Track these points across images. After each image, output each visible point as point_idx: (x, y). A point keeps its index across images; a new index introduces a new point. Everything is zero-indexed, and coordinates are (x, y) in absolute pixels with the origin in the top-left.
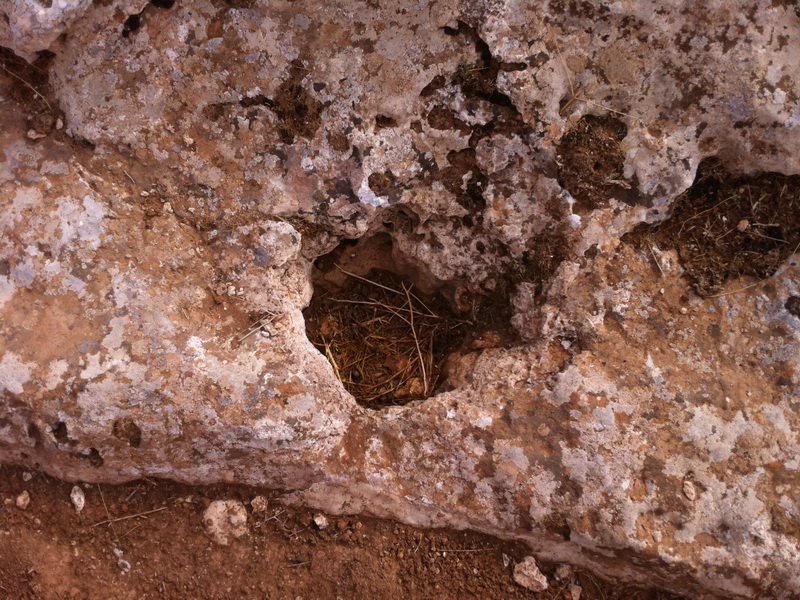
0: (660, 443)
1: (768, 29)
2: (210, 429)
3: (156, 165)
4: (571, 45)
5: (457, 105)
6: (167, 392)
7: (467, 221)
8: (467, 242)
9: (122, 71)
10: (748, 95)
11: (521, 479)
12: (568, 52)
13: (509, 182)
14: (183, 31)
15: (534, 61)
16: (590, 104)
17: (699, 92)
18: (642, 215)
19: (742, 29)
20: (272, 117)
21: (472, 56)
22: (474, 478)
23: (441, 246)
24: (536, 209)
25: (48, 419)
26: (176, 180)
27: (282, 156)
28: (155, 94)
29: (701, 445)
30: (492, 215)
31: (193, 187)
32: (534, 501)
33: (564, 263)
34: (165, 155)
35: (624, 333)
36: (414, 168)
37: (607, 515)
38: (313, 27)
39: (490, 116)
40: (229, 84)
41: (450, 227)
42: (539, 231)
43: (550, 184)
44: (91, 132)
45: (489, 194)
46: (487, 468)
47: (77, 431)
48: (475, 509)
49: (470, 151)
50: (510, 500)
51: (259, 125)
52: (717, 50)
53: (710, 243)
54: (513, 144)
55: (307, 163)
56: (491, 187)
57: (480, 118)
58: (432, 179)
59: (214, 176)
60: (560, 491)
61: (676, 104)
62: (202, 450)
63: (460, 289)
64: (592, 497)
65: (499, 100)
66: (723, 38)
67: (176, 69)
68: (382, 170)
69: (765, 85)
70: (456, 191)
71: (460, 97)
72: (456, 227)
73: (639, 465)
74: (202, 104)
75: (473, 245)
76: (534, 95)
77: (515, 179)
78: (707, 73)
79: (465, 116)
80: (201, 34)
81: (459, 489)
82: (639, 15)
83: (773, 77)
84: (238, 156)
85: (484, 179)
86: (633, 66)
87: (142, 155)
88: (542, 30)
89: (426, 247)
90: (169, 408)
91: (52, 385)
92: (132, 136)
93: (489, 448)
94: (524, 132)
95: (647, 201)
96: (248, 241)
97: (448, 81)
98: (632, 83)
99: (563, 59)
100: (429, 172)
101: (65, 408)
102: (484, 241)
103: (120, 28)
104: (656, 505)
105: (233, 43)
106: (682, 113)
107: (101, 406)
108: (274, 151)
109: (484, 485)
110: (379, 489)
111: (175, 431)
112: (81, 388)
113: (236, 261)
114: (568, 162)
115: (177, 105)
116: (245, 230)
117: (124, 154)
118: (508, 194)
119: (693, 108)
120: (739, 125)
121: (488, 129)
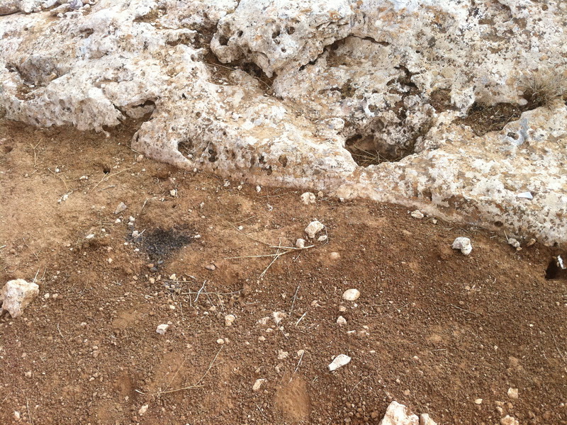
0: (464, 168)
1: (491, 60)
2: (310, 159)
3: (302, 104)
4: (433, 68)
5: (398, 87)
6: (299, 148)
7: (400, 124)
8: (400, 131)
9: (297, 79)
10: (486, 75)
11: (414, 178)
12: (433, 70)
13: (414, 110)
14: (317, 69)
15: (422, 72)
16: (440, 84)
17: (472, 77)
18: (458, 114)
19: (483, 60)
20: (340, 94)
21: (403, 74)
22: (398, 181)
23: (391, 133)
24: (423, 116)
25: (259, 154)
26: (307, 109)
27: (341, 103)
28: (306, 85)
29: (478, 168)
30: (408, 118)
31: (313, 111)
32: (419, 184)
33: (432, 128)
34: (305, 102)
35: (452, 145)
36: (384, 105)
37: (444, 187)
38: (355, 73)
39: (409, 89)
40: (328, 84)
41: (394, 127)
42: (424, 121)
43: (428, 106)
44: (284, 95)
45: (408, 113)
46: (402, 177)
47: (268, 158)
48: (398, 191)
49: (402, 101)
50: (410, 186)
51: (335, 96)
52: (476, 65)
53: (481, 124)
54: (416, 98)
55: (349, 104)
56: (408, 111)
57: (406, 89)
58: (389, 109)
59: (319, 108)
60: (428, 181)
61: (466, 82)
62: (305, 170)
63: (397, 148)
64: (439, 182)
65: (412, 85)
66: (478, 62)
67: (314, 78)
68: (373, 104)
69: (491, 73)
70: (397, 113)
71: (399, 85)
72: (396, 127)
73: (456, 173)
74: (319, 89)
75: (402, 131)
76: (422, 81)
77: (417, 109)
78: (474, 72)
79: (401, 89)
80: (322, 72)
81: (392, 185)
82: (453, 58)
83: (494, 71)
84: (327, 103)
85: (406, 110)
86: (452, 72)
87: (298, 102)
88: (424, 65)
89: (386, 135)
90: (298, 153)
91: (263, 144)
92: (296, 96)
93: (404, 171)
94: (419, 93)
95: (459, 109)
96: (327, 123)
97: (396, 81)
98: (452, 77)
99: (431, 72)
100: (388, 107)
101: (265, 151)
102: (406, 129)
103: (299, 68)
104: (462, 185)
105: (331, 74)
106: (468, 84)
107: (278, 149)
108: (339, 102)
109: (402, 183)
110: (364, 186)
111: (299, 161)
112: (272, 144)
113: (323, 127)
114: (433, 99)
115: (311, 89)
116: (327, 120)
117: (292, 101)
118: (414, 113)
119: (471, 82)
120: (486, 86)
121: (408, 94)
